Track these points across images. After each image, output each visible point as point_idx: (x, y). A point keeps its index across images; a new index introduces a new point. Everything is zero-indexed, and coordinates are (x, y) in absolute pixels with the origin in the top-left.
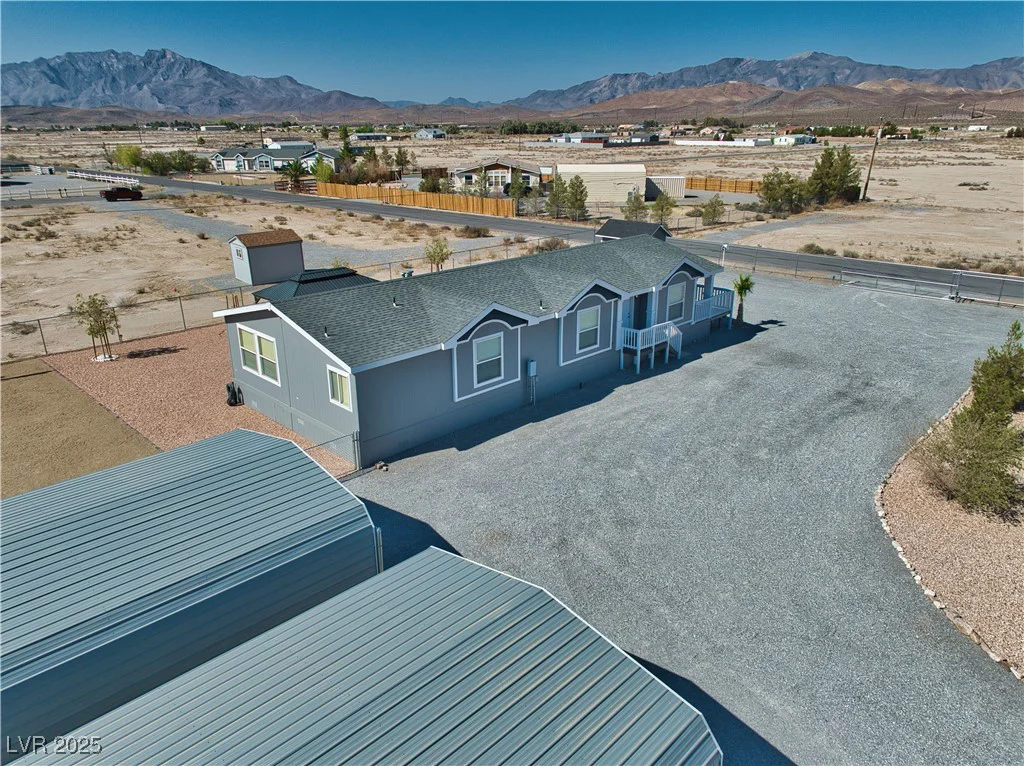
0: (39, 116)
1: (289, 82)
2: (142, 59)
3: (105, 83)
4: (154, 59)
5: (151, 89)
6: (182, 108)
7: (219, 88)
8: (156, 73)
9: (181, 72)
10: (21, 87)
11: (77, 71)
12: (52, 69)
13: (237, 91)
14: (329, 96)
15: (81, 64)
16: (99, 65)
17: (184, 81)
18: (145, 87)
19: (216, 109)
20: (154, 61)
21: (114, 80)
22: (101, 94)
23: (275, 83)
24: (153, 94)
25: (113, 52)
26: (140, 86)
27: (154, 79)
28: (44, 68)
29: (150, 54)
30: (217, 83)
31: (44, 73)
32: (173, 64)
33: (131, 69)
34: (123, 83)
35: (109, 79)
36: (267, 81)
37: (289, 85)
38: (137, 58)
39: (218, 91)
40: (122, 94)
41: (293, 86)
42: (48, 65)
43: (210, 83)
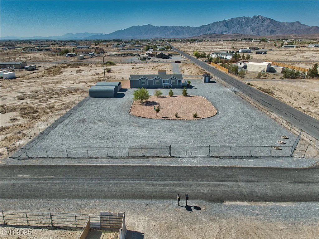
0: (217, 36)
1: (298, 24)
2: (251, 18)
3: (239, 26)
4: (256, 18)
5: (251, 28)
6: (258, 33)
7: (272, 26)
8: (254, 23)
9: (262, 22)
10: (217, 28)
11: (233, 23)
12: (226, 23)
13: (278, 27)
14: (311, 28)
15: (234, 21)
16: (239, 21)
17: (262, 25)
18: (249, 27)
19: (269, 33)
20: (255, 19)
21: (242, 25)
22: (236, 29)
23: (293, 24)
24: (251, 29)
25: (244, 17)
26: (248, 27)
27: (253, 25)
28: (224, 23)
29: (255, 16)
30: (272, 25)
31: (224, 24)
32: (260, 19)
33: (247, 22)
34: (244, 26)
35: (240, 25)
36: (290, 23)
37: (298, 25)
38: (250, 19)
39: (272, 27)
40: (242, 29)
41: (299, 25)
42: (226, 22)
43: (270, 25)
